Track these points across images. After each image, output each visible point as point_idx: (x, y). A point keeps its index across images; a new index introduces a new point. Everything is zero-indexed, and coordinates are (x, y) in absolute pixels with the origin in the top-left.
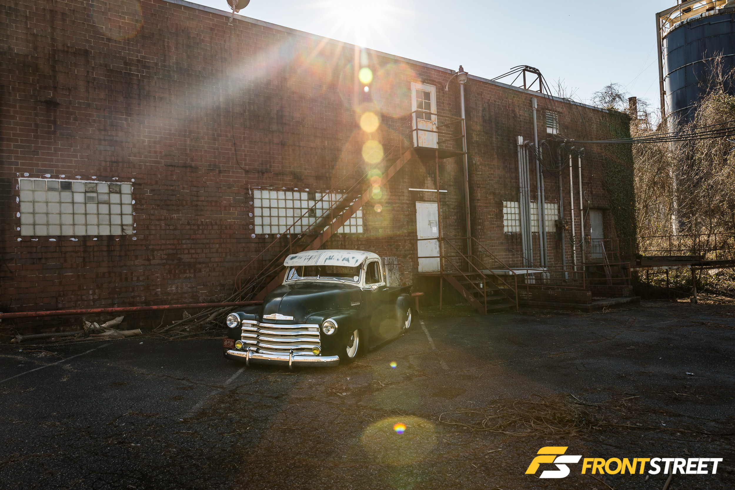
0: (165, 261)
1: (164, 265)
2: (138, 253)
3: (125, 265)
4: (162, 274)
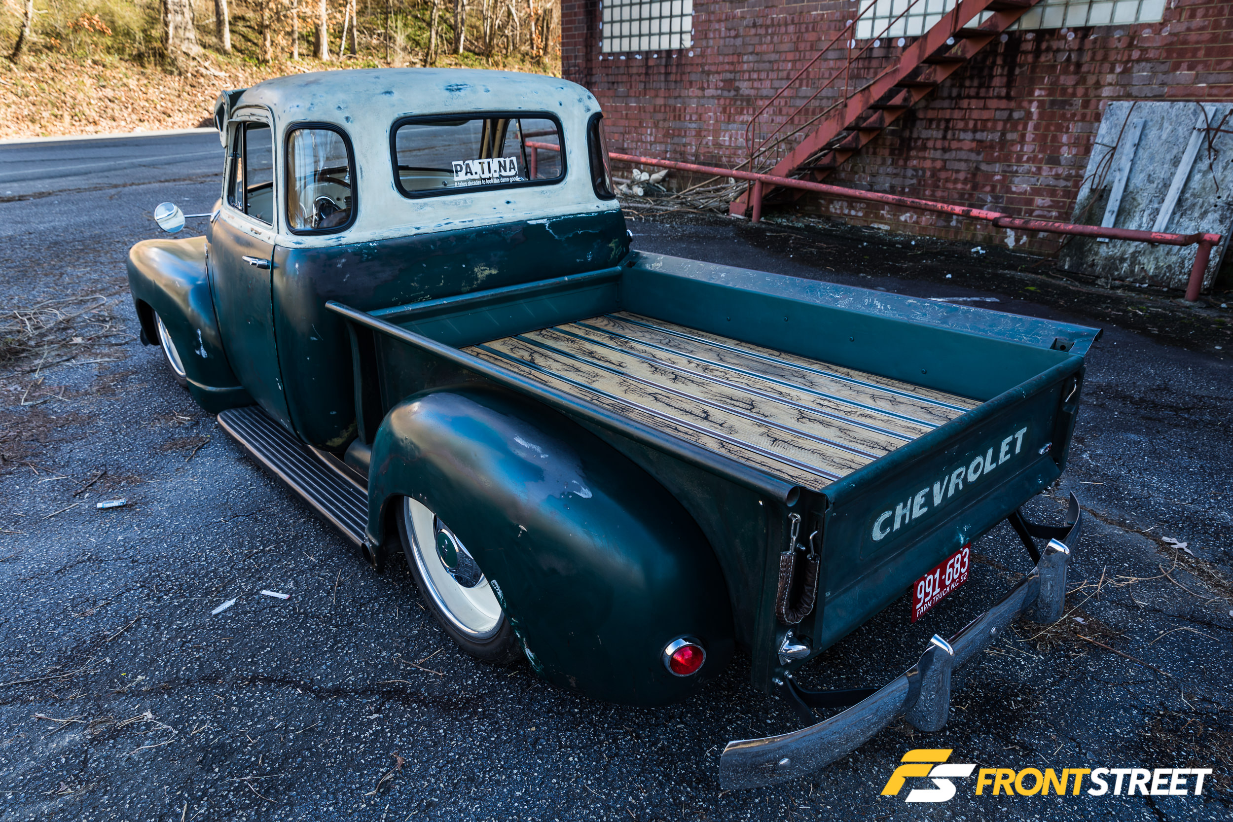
0: (719, 92)
1: (718, 98)
2: (693, 77)
3: (680, 96)
4: (715, 113)
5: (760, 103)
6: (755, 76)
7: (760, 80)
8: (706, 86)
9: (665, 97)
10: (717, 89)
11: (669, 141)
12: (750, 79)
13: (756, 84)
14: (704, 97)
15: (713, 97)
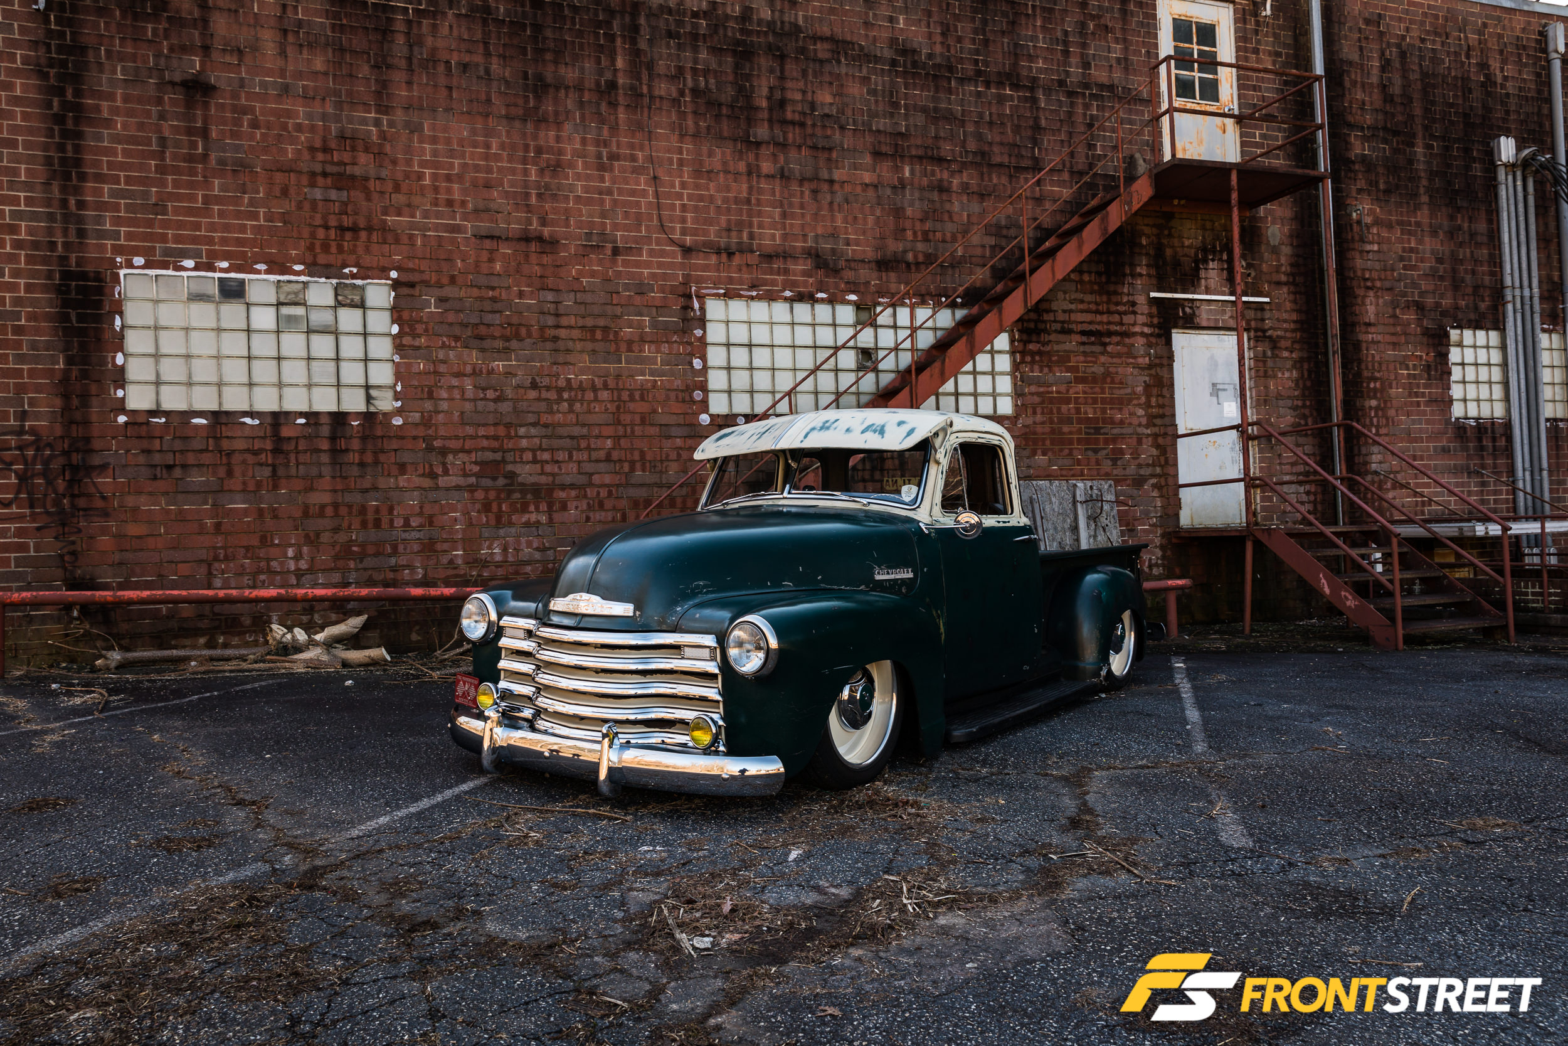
0: (473, 480)
1: (471, 489)
2: (406, 457)
3: (375, 488)
4: (466, 513)
5: (562, 495)
6: (546, 456)
7: (557, 462)
8: (439, 471)
9: (335, 491)
10: (465, 475)
11: (352, 564)
12: (535, 461)
13: (548, 468)
14: (437, 488)
15: (458, 488)
